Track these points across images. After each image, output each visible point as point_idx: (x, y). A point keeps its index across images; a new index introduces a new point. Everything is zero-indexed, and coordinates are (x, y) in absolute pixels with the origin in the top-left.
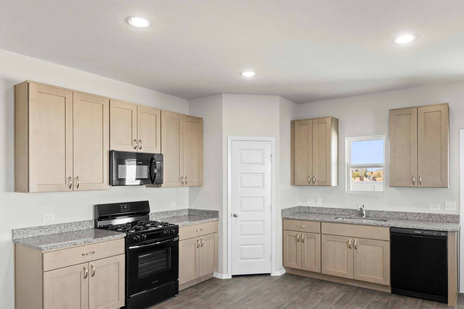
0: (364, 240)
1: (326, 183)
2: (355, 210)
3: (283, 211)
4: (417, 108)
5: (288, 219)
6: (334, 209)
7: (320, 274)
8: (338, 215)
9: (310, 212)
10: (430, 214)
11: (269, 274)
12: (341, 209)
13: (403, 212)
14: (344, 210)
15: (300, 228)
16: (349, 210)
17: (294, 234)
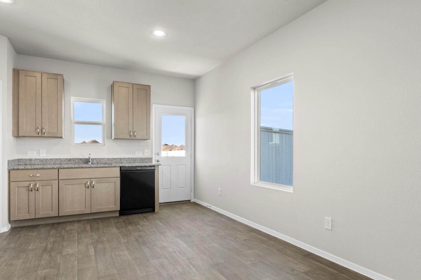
1: (56, 136)
2: (81, 159)
3: (9, 162)
4: (133, 84)
5: (17, 169)
6: (60, 159)
7: (59, 217)
8: (64, 164)
9: (33, 164)
10: (136, 158)
12: (67, 159)
13: (119, 158)
14: (70, 160)
15: (33, 177)
16: (75, 159)
17: (27, 184)
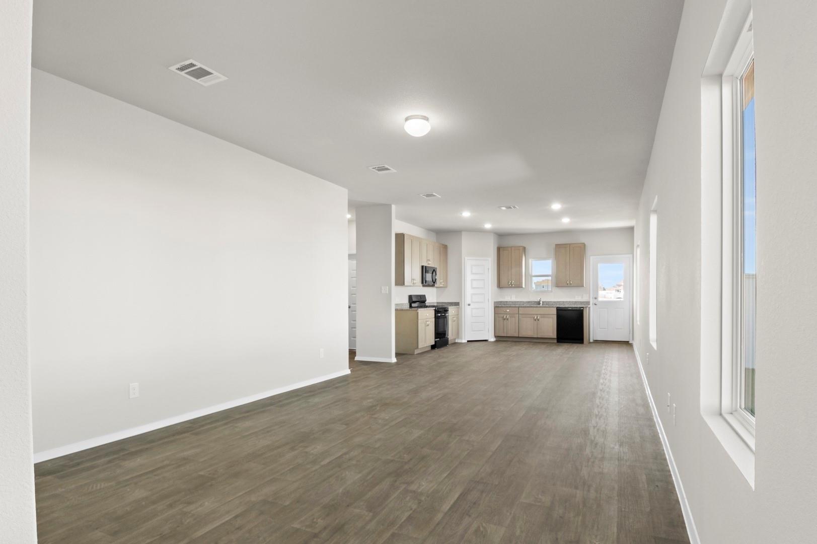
0: (543, 316)
1: (519, 286)
2: (534, 301)
3: (495, 302)
4: (570, 244)
5: (498, 307)
7: (518, 337)
9: (507, 304)
10: (576, 301)
11: (486, 340)
12: (527, 302)
14: (529, 302)
15: (506, 312)
16: (531, 301)
17: (502, 315)
